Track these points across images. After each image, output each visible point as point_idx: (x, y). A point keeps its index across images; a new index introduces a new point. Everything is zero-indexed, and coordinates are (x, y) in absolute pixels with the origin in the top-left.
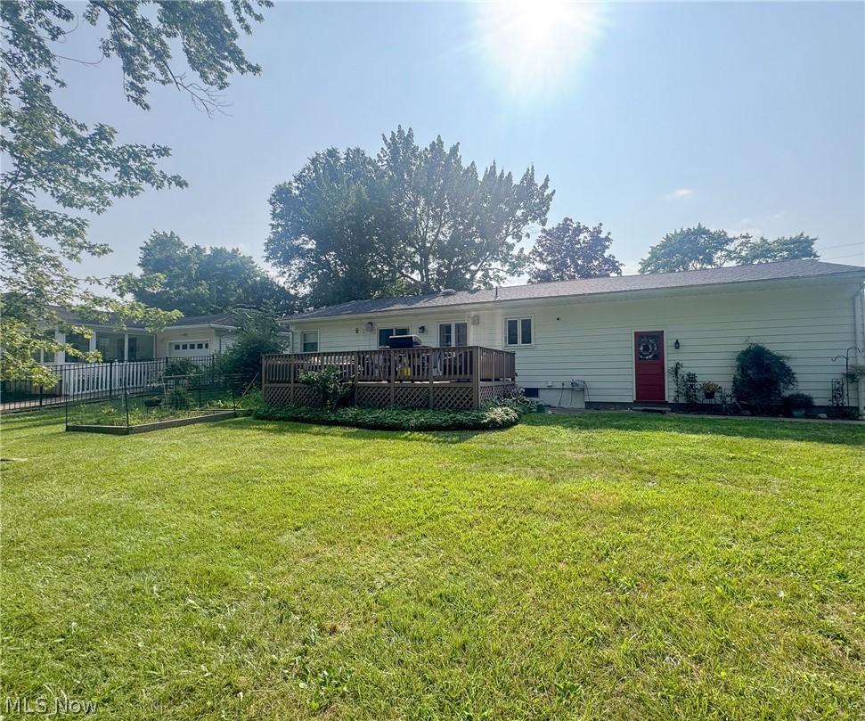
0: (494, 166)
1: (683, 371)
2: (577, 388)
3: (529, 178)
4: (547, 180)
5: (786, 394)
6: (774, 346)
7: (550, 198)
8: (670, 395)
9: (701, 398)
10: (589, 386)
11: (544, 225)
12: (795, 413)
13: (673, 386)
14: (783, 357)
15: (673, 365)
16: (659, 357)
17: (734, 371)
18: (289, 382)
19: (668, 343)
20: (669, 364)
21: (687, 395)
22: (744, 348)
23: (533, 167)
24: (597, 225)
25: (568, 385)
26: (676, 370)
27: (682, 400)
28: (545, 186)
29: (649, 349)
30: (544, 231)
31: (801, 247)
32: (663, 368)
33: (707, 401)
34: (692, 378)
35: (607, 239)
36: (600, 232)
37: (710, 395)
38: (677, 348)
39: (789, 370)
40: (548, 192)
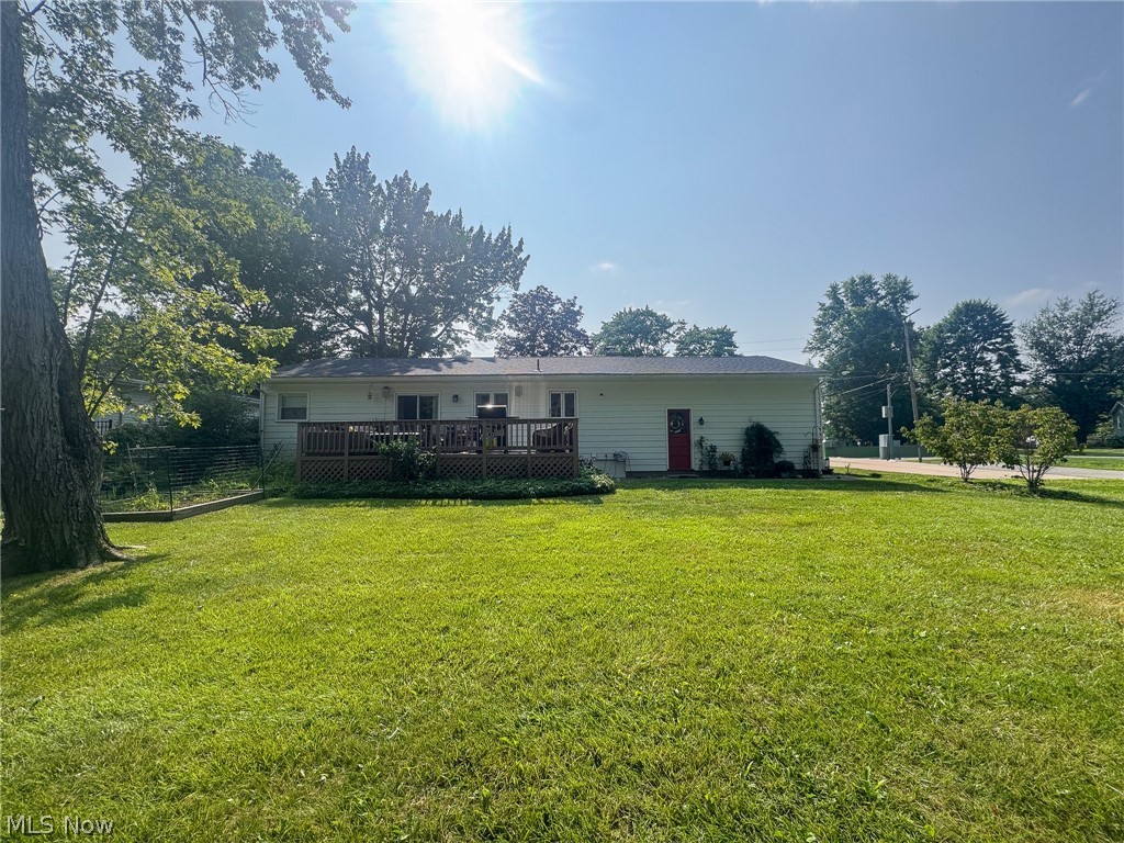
0: (460, 215)
1: (707, 444)
2: (618, 459)
3: (505, 238)
4: (521, 242)
5: (776, 460)
6: (770, 426)
7: (524, 263)
8: (695, 465)
9: (721, 467)
10: (630, 456)
11: (517, 289)
12: (784, 475)
13: (699, 456)
14: (775, 433)
15: (698, 438)
16: (686, 431)
17: (742, 443)
18: (343, 454)
19: (694, 419)
20: (694, 438)
21: (709, 463)
22: (749, 425)
23: (509, 227)
24: (571, 298)
25: (611, 457)
26: (701, 442)
27: (705, 468)
28: (520, 249)
29: (679, 423)
30: (516, 296)
31: (724, 338)
32: (689, 441)
33: (726, 468)
34: (713, 449)
35: (578, 313)
36: (573, 305)
37: (727, 463)
38: (702, 424)
39: (777, 442)
40: (522, 256)
